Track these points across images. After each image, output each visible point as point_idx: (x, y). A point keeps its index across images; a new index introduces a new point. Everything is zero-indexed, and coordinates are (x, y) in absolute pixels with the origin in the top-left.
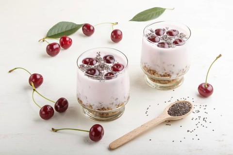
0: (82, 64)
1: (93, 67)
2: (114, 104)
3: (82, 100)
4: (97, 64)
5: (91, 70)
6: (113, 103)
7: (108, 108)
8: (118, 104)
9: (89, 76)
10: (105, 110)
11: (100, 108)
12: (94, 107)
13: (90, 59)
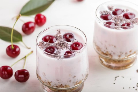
0: (42, 41)
1: (52, 45)
2: (72, 82)
3: (41, 77)
4: (57, 42)
5: (50, 48)
6: (70, 81)
7: (66, 85)
8: (75, 82)
9: (47, 54)
10: (63, 87)
11: (58, 85)
12: (52, 84)
13: (50, 36)
